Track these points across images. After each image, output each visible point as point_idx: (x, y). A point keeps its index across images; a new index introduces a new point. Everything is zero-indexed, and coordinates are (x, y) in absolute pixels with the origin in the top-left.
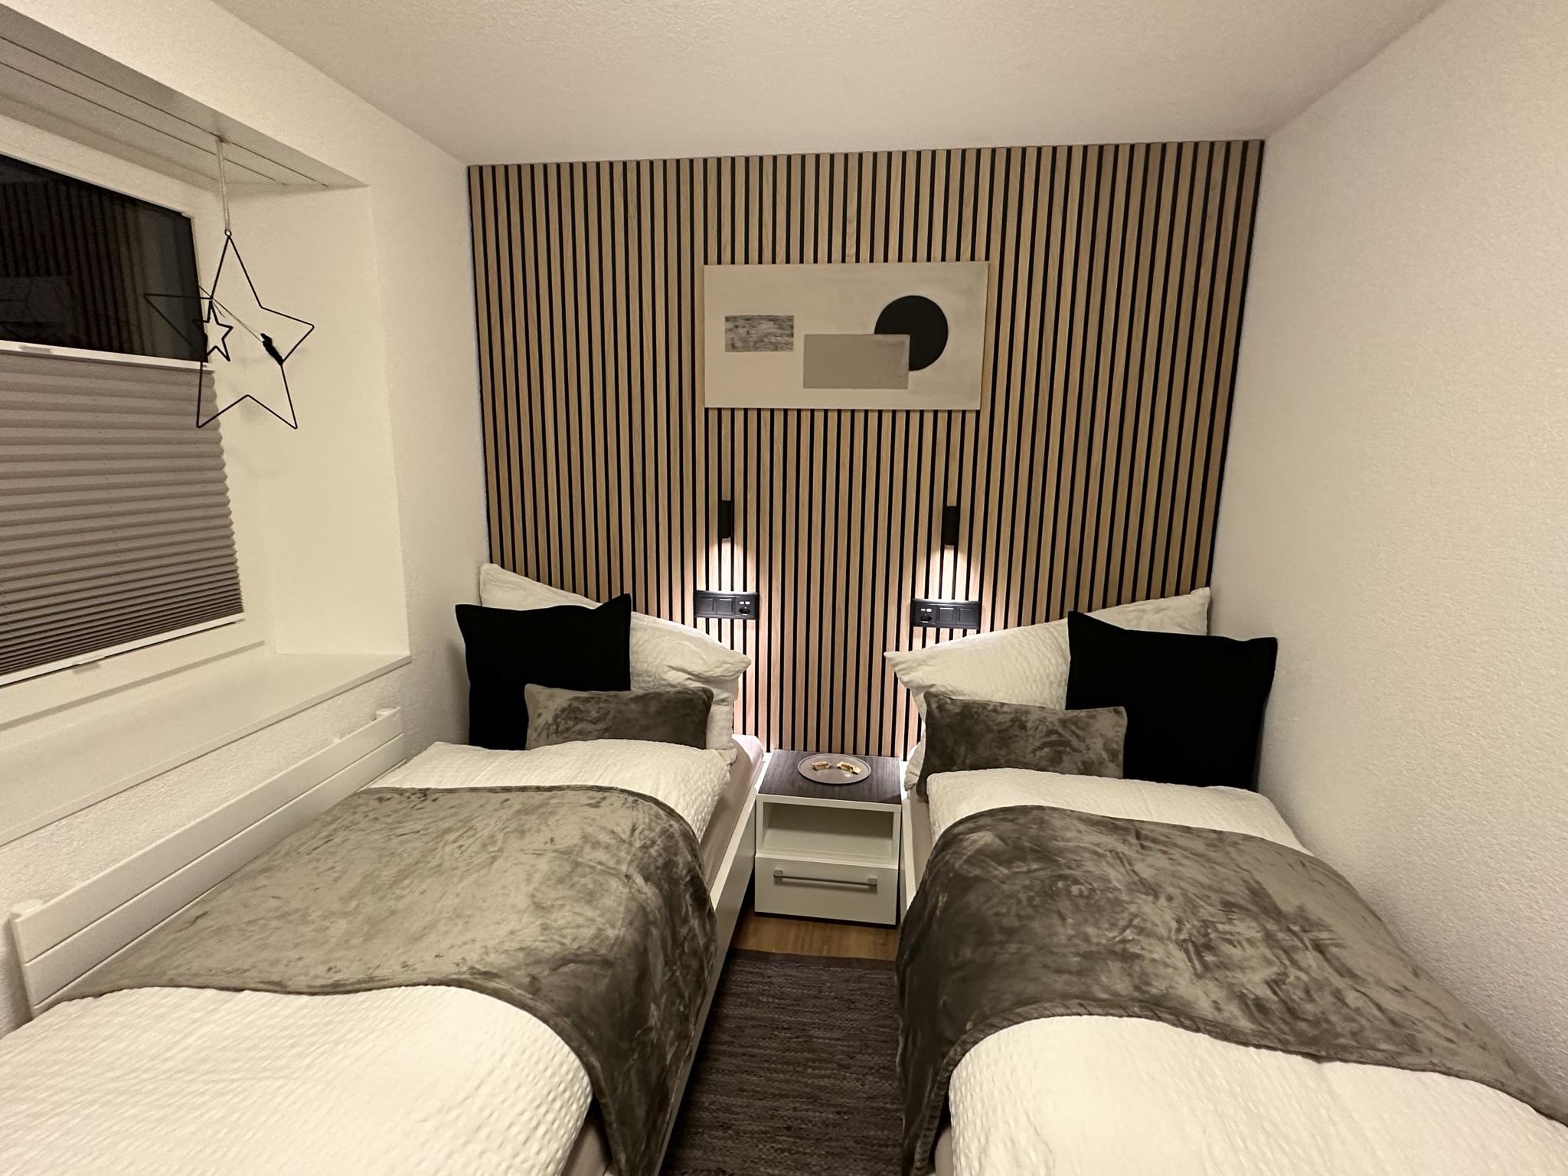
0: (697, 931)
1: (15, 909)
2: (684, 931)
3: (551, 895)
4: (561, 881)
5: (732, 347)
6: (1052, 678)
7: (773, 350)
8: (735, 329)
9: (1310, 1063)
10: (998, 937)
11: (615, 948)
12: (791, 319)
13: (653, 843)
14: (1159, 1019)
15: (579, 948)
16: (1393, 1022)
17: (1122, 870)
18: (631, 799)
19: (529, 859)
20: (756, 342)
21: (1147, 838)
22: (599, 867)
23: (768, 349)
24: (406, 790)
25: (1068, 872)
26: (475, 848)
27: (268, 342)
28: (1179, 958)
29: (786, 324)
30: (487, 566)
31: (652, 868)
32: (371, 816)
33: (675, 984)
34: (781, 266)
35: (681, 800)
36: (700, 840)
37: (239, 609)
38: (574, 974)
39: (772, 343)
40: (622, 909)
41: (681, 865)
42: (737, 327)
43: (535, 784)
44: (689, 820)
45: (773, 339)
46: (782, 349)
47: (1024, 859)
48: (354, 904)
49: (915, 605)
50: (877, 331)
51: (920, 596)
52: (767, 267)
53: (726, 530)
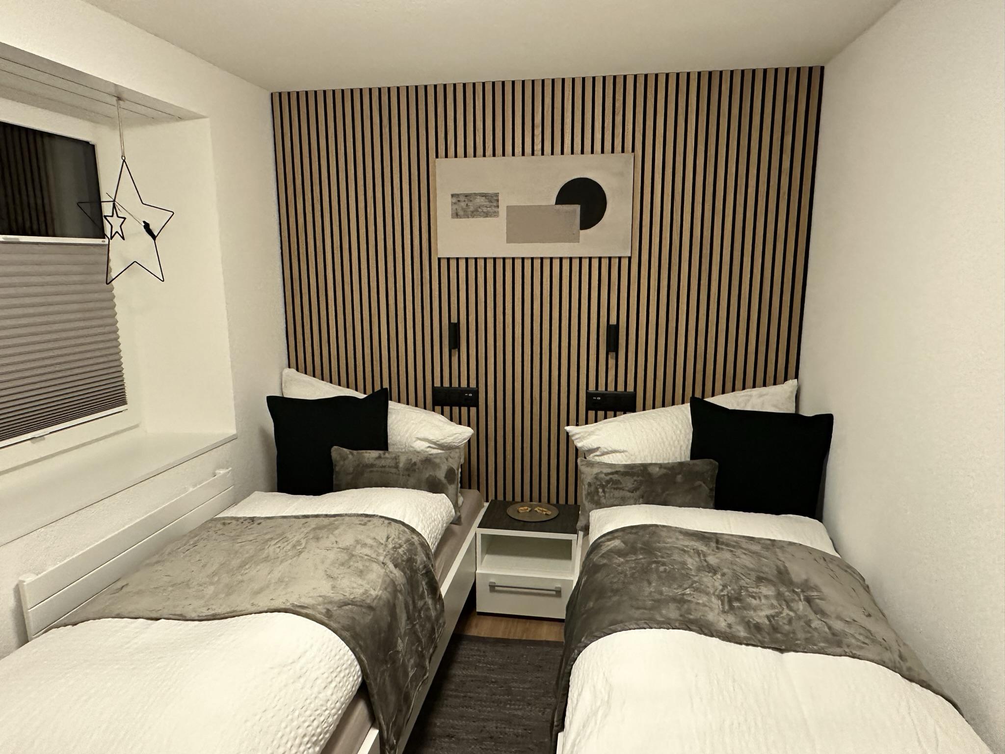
0: (431, 606)
1: (21, 578)
2: (420, 604)
3: (336, 572)
4: (343, 564)
5: (456, 215)
6: (682, 443)
7: (485, 217)
8: (458, 203)
9: (777, 653)
10: (609, 594)
11: (376, 601)
12: (497, 195)
13: (401, 546)
14: (691, 630)
15: (354, 598)
16: (834, 634)
17: (697, 559)
18: (387, 522)
19: (324, 552)
20: (473, 212)
21: (723, 543)
22: (366, 557)
23: (481, 216)
24: (240, 518)
25: (660, 559)
26: (289, 547)
27: (147, 226)
28: (716, 603)
29: (493, 199)
30: (287, 371)
31: (400, 561)
32: (219, 532)
33: (415, 633)
34: (489, 159)
35: (420, 524)
36: (433, 551)
37: (124, 402)
38: (351, 611)
39: (484, 212)
40: (380, 580)
41: (419, 562)
42: (459, 201)
43: (324, 513)
44: (425, 536)
45: (485, 210)
46: (491, 216)
47: (635, 554)
48: (216, 579)
49: (589, 395)
50: (557, 203)
51: (592, 388)
52: (480, 159)
53: (455, 343)
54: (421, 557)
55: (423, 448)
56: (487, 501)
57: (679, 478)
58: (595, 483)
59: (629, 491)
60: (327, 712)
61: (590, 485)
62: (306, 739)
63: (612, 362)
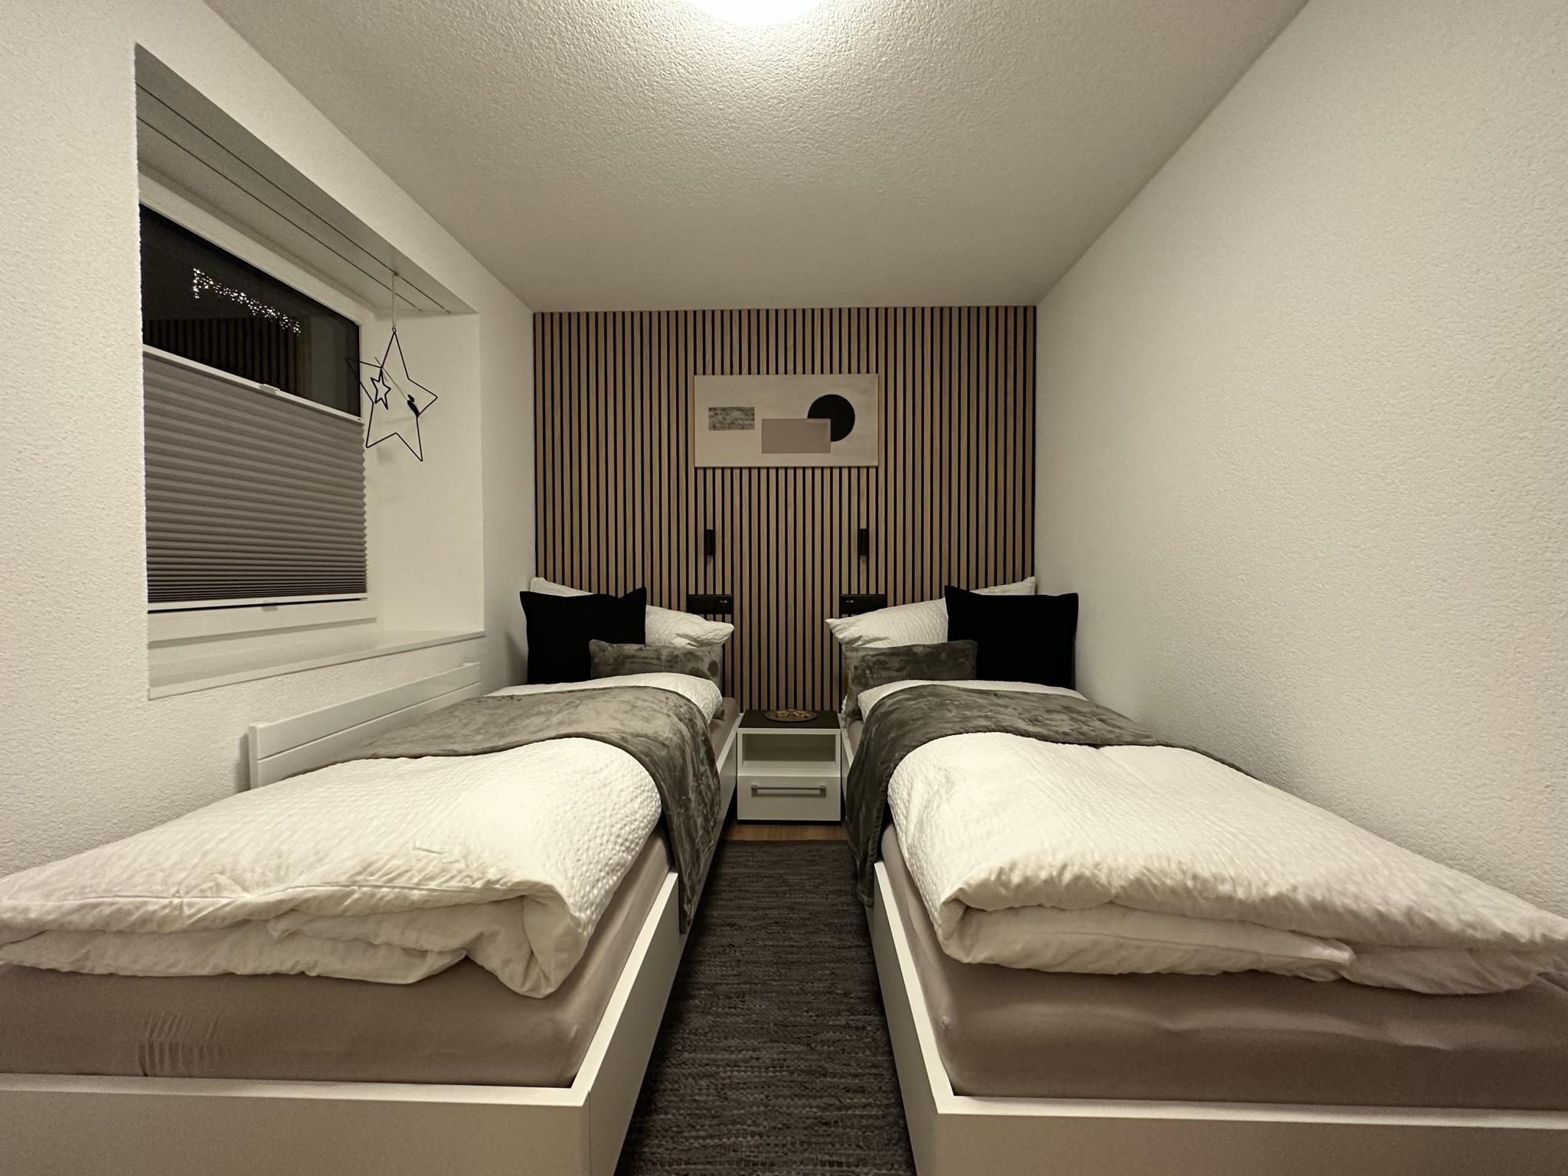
0: (710, 776)
5: (714, 427)
6: (938, 631)
7: (741, 429)
8: (715, 416)
9: (1092, 748)
10: (913, 721)
11: (667, 741)
12: (752, 409)
13: (680, 708)
14: (1007, 733)
15: (647, 734)
17: (983, 700)
20: (729, 424)
23: (737, 428)
24: (503, 696)
25: (948, 699)
26: (561, 706)
27: (411, 403)
28: (1019, 720)
29: (749, 413)
30: (536, 579)
31: (682, 718)
33: (700, 793)
34: (745, 376)
35: (694, 699)
36: (708, 722)
37: (365, 590)
39: (740, 425)
40: (668, 727)
41: (698, 726)
43: (590, 688)
44: (700, 709)
45: (741, 422)
46: (747, 428)
49: (842, 599)
50: (809, 417)
51: (845, 591)
52: (736, 377)
53: (710, 550)
54: (699, 722)
55: (683, 644)
56: (742, 712)
57: (943, 655)
58: (861, 665)
59: (897, 671)
60: (637, 823)
61: (856, 668)
62: (620, 840)
63: (863, 566)
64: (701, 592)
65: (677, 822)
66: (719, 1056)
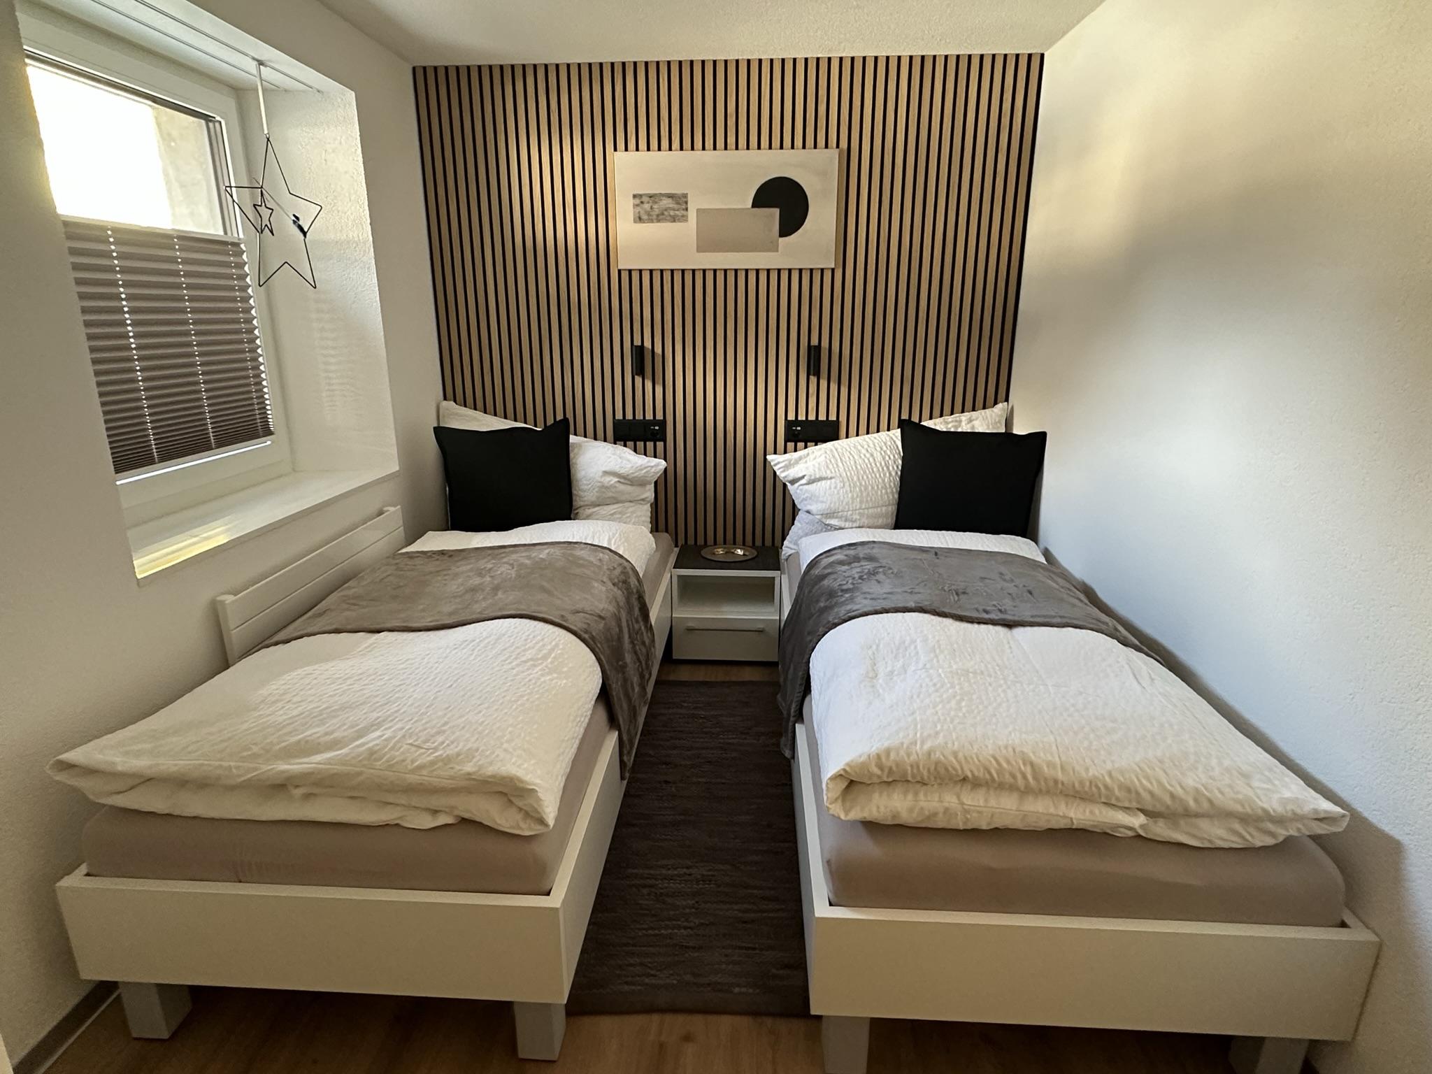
0: (645, 631)
5: (639, 219)
7: (672, 222)
8: (641, 205)
12: (685, 196)
20: (658, 216)
23: (668, 221)
27: (296, 220)
29: (681, 200)
30: (445, 403)
34: (676, 153)
36: (642, 579)
37: (269, 432)
39: (670, 216)
40: (604, 596)
44: (634, 564)
45: (672, 213)
46: (679, 221)
47: (858, 562)
49: (789, 424)
50: (754, 206)
51: (791, 417)
52: (665, 153)
53: (638, 369)
55: (611, 483)
56: (676, 548)
63: (813, 387)
64: (629, 416)
65: (616, 689)
66: (658, 872)
